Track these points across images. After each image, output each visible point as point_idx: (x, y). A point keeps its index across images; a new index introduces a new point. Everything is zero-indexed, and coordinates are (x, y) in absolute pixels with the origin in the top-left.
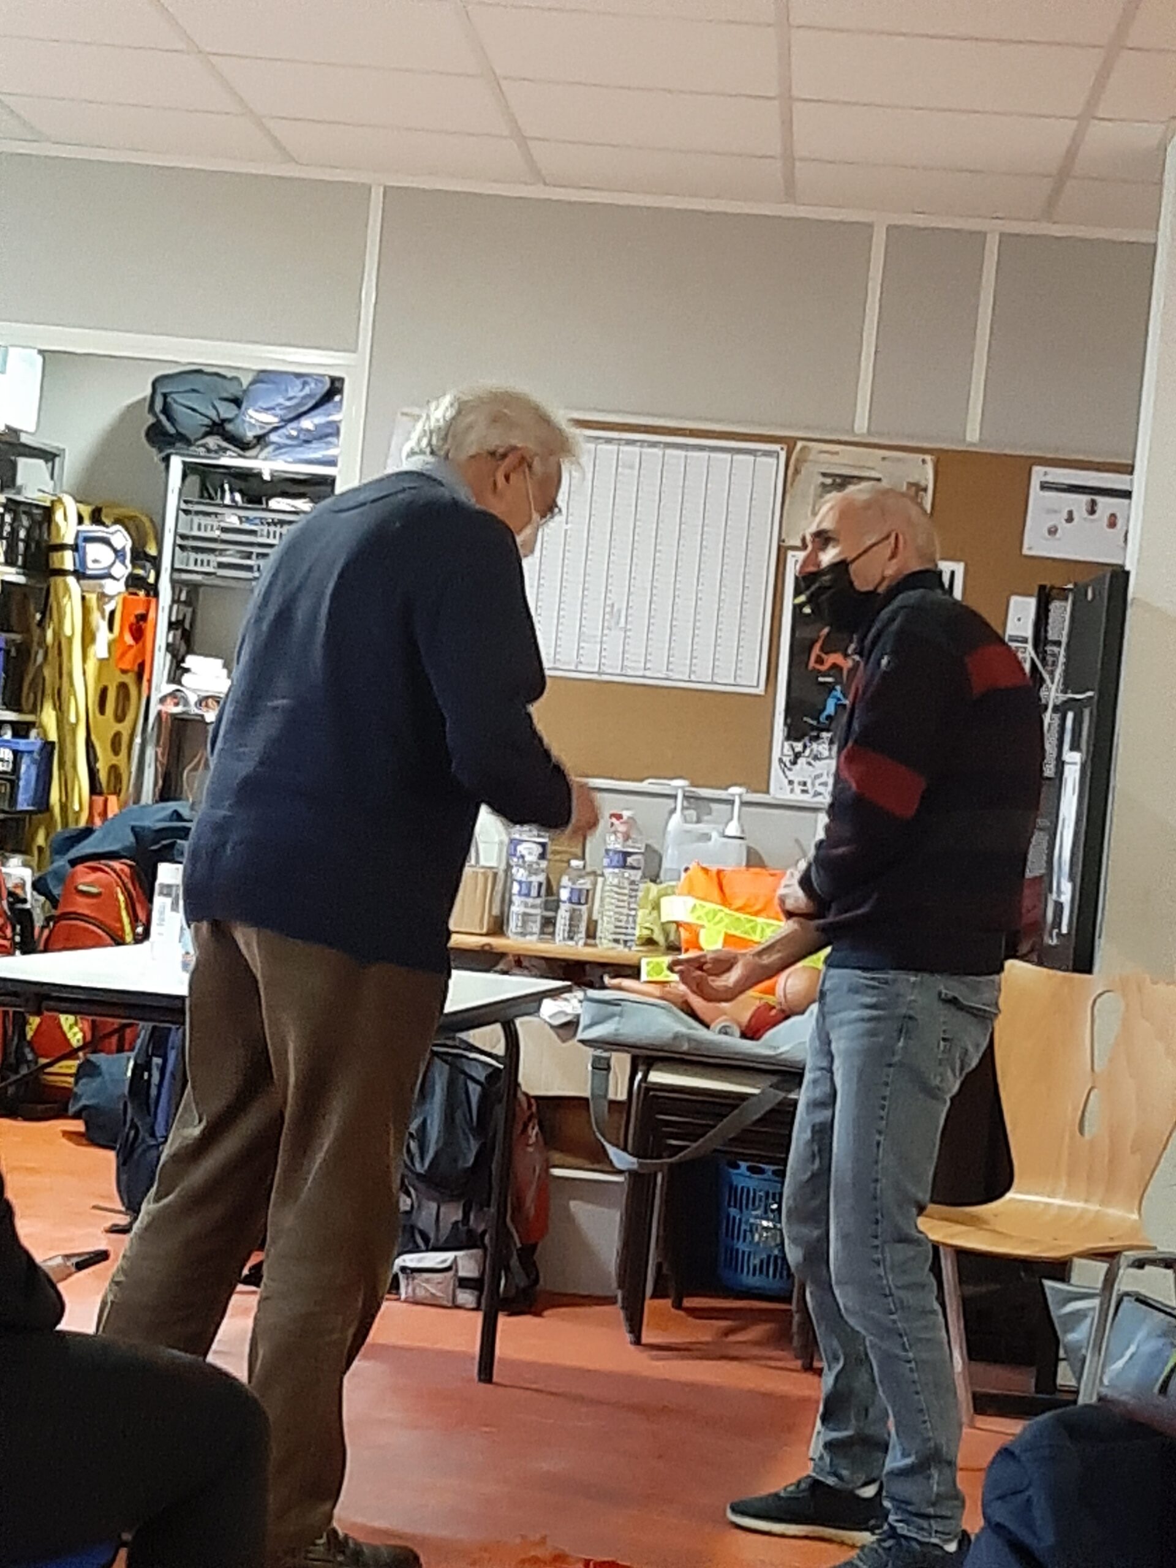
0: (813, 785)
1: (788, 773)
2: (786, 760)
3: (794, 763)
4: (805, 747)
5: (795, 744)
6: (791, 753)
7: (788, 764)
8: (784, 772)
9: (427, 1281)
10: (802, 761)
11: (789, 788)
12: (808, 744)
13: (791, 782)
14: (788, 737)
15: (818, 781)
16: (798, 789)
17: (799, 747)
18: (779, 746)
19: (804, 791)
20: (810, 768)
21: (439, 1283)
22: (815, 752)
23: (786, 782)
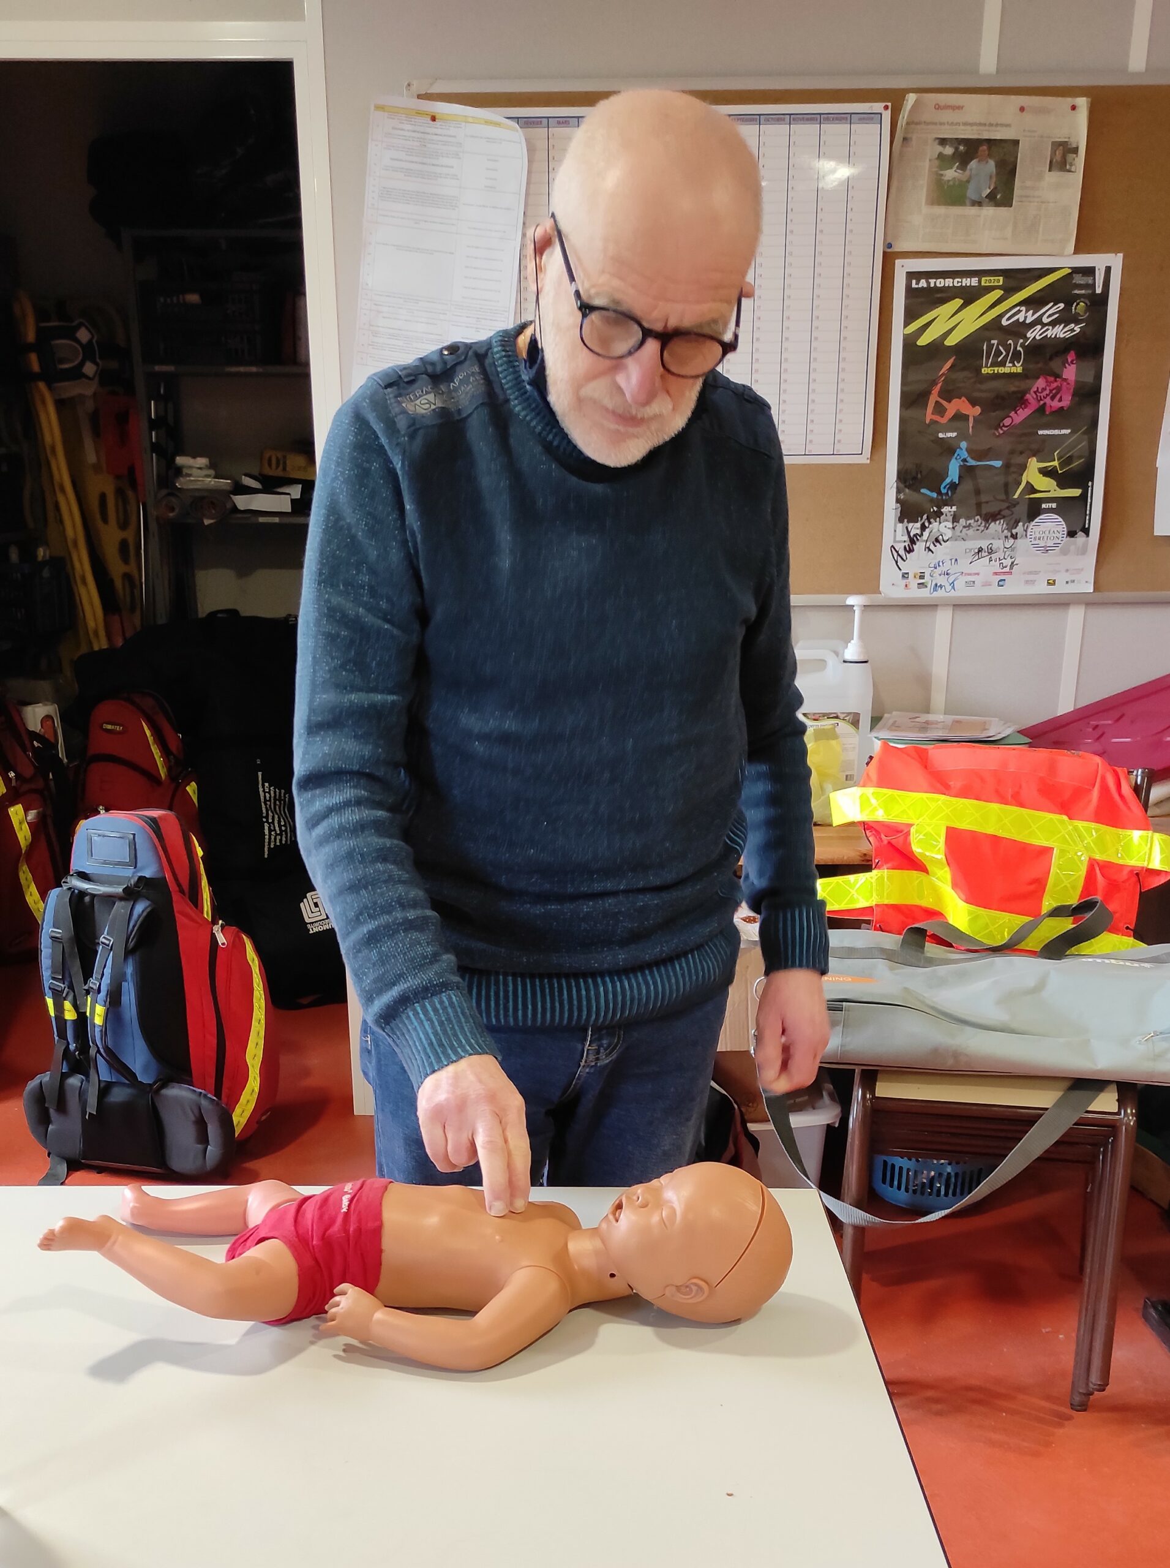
0: (932, 575)
1: (901, 563)
2: (900, 547)
3: (909, 550)
4: (922, 528)
5: (911, 525)
6: (905, 537)
7: (902, 552)
8: (896, 563)
10: (919, 547)
11: (903, 582)
12: (927, 524)
13: (905, 576)
14: (900, 519)
15: (939, 570)
16: (914, 582)
17: (915, 528)
18: (893, 531)
19: (922, 585)
20: (928, 555)
22: (935, 534)
23: (899, 575)
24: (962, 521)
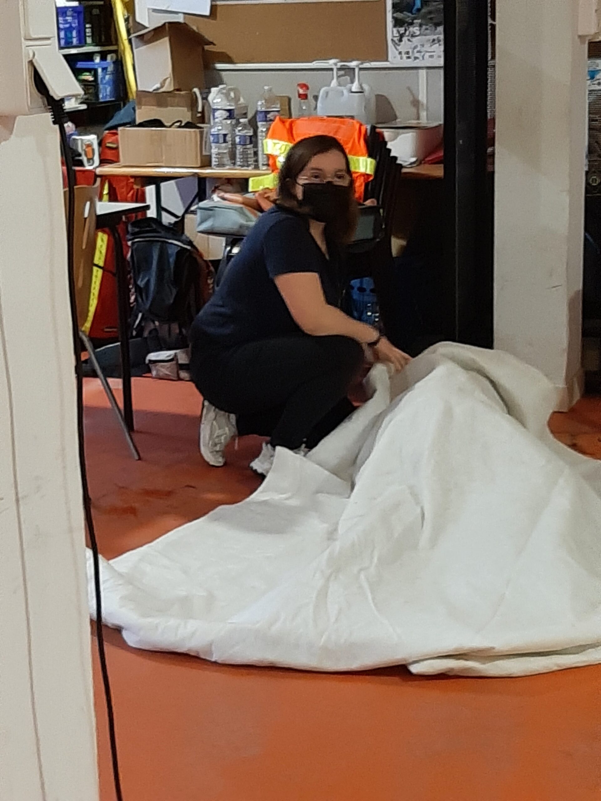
0: (413, 52)
1: (398, 47)
2: (395, 39)
3: (400, 40)
4: (406, 30)
5: (400, 29)
6: (397, 35)
7: (397, 42)
8: (394, 46)
9: (162, 366)
10: (405, 39)
11: (399, 56)
12: (407, 28)
13: (400, 53)
14: (395, 26)
15: (415, 51)
16: (405, 56)
17: (402, 30)
18: (391, 31)
19: (409, 58)
20: (410, 43)
21: (168, 368)
22: (412, 33)
23: (397, 52)
24: (424, 27)
